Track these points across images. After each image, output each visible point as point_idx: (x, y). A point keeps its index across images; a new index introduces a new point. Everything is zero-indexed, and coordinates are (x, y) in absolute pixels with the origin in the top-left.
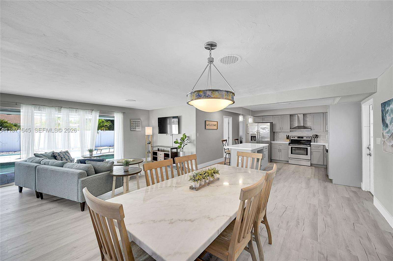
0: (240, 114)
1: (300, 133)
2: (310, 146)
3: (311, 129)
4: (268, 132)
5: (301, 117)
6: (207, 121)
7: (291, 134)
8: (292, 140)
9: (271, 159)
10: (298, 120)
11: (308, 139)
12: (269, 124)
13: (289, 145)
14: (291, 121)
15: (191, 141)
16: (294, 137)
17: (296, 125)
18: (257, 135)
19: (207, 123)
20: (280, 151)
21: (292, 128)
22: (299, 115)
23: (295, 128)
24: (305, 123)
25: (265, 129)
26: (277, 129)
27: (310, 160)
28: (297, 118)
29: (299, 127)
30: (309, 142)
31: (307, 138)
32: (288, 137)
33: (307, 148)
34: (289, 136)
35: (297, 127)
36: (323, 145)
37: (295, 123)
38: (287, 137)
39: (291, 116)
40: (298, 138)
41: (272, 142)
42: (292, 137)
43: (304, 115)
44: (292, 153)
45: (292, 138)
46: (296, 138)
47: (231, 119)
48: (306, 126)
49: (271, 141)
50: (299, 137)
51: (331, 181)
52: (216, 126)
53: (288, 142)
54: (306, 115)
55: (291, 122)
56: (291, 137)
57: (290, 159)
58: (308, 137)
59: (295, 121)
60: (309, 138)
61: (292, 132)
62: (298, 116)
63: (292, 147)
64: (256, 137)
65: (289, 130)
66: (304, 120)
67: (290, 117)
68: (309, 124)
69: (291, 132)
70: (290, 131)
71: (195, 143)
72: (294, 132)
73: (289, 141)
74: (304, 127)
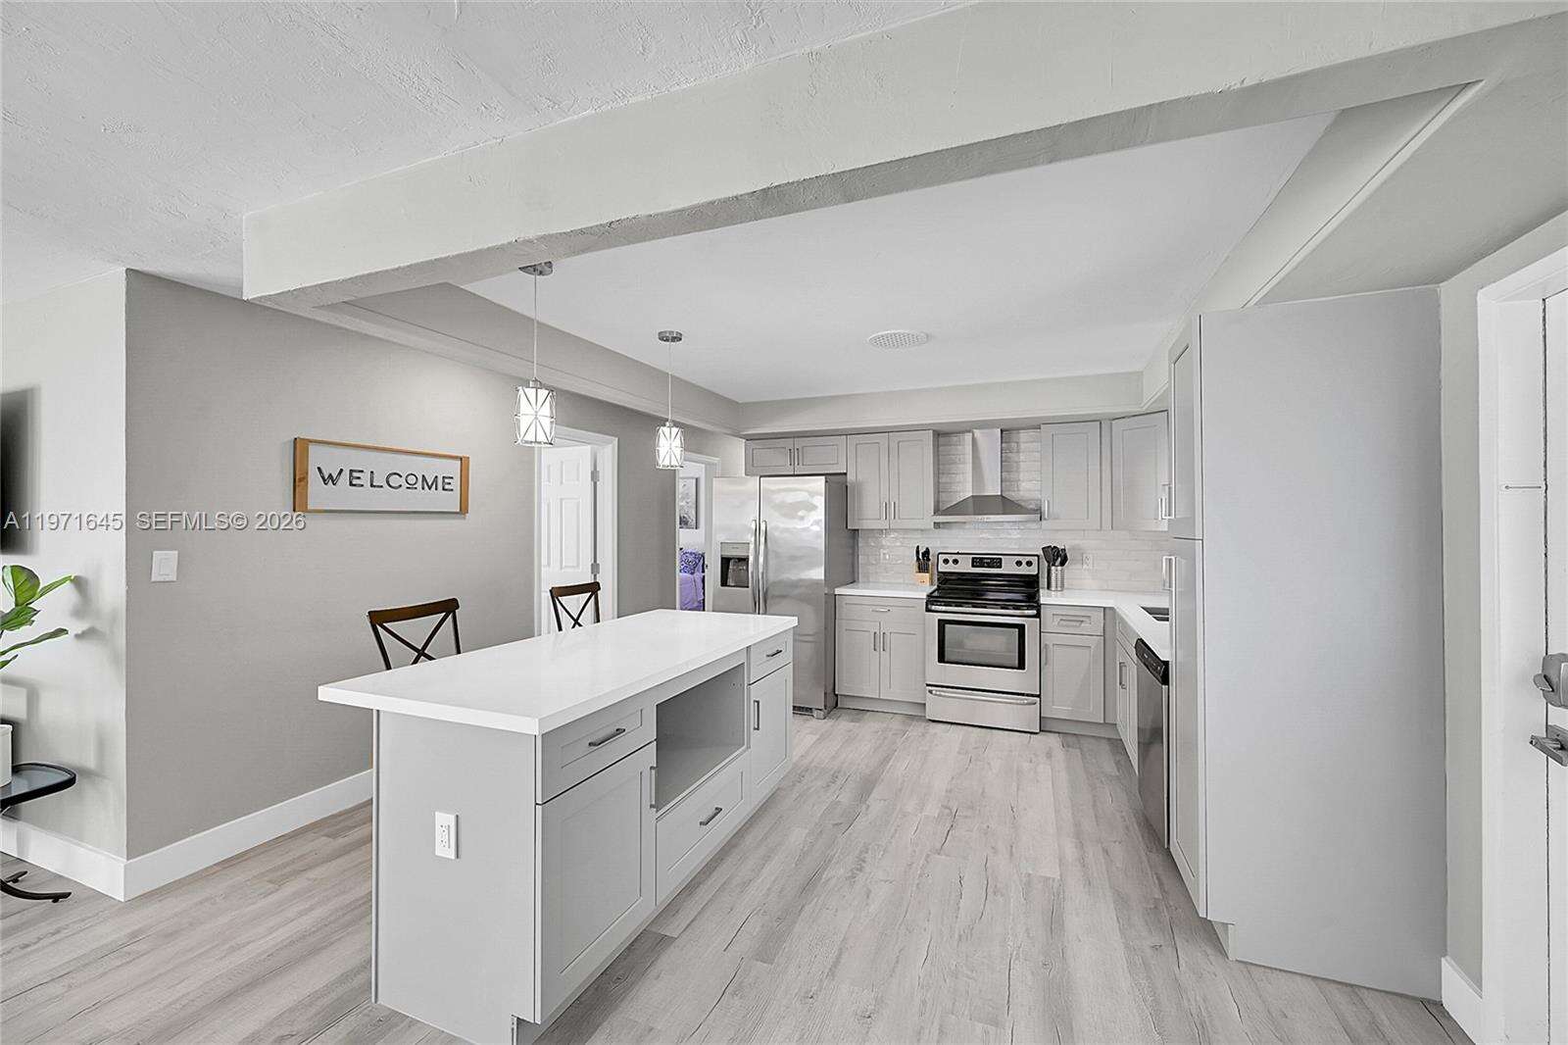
0: (663, 422)
1: (984, 535)
2: (1038, 615)
3: (1039, 511)
4: (816, 528)
5: (989, 443)
6: (312, 448)
7: (937, 543)
8: (945, 579)
9: (837, 695)
10: (973, 463)
11: (1024, 570)
12: (819, 483)
13: (928, 610)
14: (942, 467)
15: (98, 626)
16: (956, 562)
17: (965, 490)
18: (752, 546)
19: (317, 457)
20: (879, 642)
21: (947, 510)
22: (977, 433)
23: (958, 509)
24: (1009, 481)
25: (800, 513)
26: (869, 514)
27: (1039, 696)
28: (969, 448)
29: (981, 505)
30: (1027, 590)
31: (1019, 563)
32: (924, 560)
33: (1021, 628)
34: (927, 553)
35: (971, 505)
36: (1105, 608)
37: (960, 477)
38: (918, 559)
39: (941, 439)
40: (973, 566)
41: (838, 591)
42: (946, 561)
43: (1007, 432)
44: (942, 658)
45: (943, 568)
46: (965, 567)
47: (608, 452)
48: (1011, 495)
49: (831, 580)
50: (977, 561)
51: (1210, 934)
52: (456, 484)
53: (924, 586)
54: (1014, 435)
55: (938, 473)
56: (941, 561)
57: (931, 692)
58: (1024, 560)
59: (961, 466)
60: (1029, 564)
61: (946, 531)
62: (974, 439)
63: (942, 623)
64: (751, 559)
65: (930, 519)
66: (1006, 464)
67: (937, 446)
68: (1027, 488)
69: (941, 531)
70: (937, 525)
71: (121, 641)
72: (954, 531)
73: (932, 584)
74: (1006, 505)
